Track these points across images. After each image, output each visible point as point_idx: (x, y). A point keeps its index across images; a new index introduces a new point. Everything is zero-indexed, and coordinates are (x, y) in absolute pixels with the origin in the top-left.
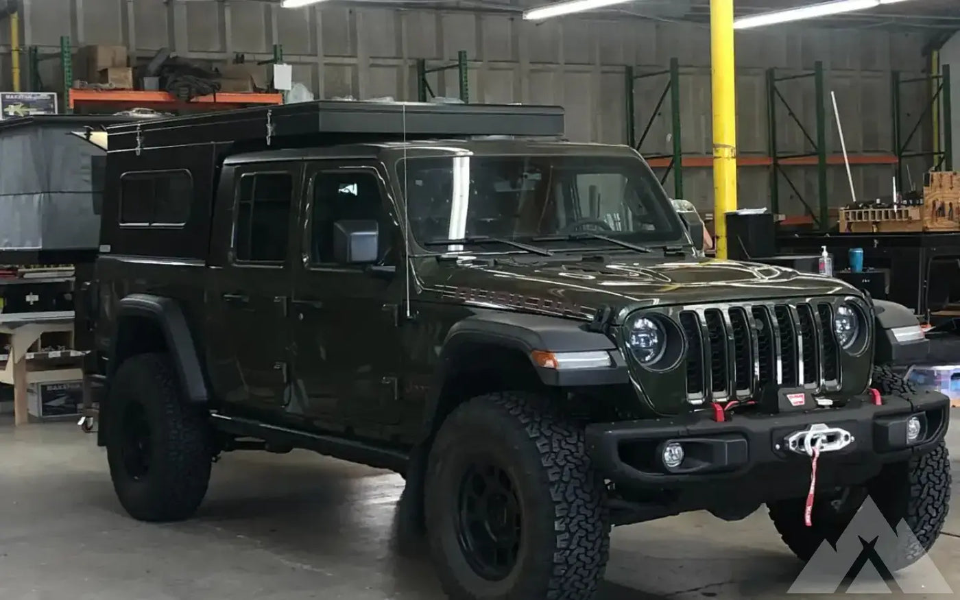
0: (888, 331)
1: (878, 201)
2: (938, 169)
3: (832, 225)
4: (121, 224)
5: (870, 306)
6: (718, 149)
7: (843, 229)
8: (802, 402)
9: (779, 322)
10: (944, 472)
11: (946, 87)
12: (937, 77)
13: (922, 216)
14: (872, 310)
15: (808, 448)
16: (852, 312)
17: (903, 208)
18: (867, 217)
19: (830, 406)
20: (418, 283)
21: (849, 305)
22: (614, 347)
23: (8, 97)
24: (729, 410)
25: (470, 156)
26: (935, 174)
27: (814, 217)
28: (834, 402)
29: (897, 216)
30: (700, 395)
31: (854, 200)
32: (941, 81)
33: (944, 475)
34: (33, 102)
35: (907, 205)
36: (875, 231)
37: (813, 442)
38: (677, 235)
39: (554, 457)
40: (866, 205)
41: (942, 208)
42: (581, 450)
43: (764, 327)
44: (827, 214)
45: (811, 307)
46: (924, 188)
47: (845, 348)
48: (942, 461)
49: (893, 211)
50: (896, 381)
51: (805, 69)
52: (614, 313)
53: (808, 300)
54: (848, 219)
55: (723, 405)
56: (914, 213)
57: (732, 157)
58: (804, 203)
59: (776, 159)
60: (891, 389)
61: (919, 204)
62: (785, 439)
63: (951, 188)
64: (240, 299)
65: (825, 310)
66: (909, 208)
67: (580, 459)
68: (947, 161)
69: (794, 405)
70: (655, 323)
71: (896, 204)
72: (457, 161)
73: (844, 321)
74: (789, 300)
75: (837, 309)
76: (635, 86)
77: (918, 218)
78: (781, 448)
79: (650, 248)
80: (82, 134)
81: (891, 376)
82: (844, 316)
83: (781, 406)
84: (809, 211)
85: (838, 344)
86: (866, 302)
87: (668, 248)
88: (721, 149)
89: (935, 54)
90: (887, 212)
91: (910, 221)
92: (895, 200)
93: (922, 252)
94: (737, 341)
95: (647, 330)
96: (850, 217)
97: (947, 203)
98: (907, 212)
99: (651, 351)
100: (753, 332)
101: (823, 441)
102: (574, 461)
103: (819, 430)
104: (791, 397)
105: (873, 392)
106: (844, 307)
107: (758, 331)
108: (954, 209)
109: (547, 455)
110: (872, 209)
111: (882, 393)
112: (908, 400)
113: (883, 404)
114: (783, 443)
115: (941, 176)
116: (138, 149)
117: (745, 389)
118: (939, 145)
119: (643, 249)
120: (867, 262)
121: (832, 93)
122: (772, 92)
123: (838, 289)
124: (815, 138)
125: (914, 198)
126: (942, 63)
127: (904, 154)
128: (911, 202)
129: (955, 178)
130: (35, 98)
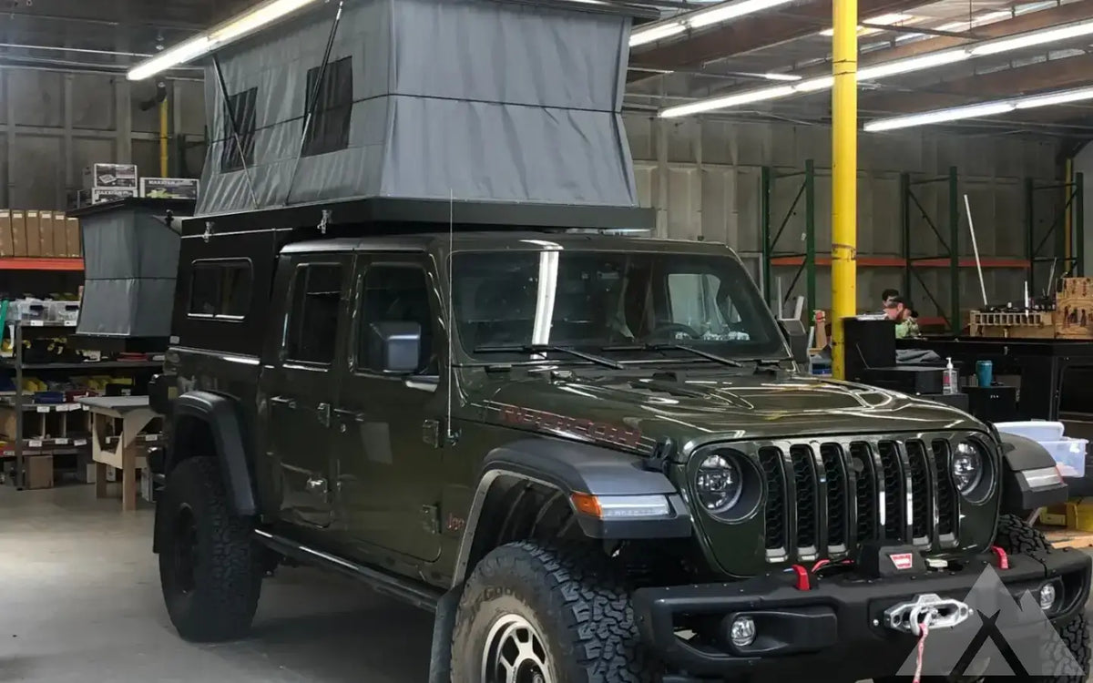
0: (1017, 475)
1: (1010, 305)
2: (1070, 275)
3: (962, 327)
4: (190, 315)
5: (997, 443)
6: (836, 249)
7: (973, 334)
8: (909, 564)
9: (883, 462)
10: (1082, 645)
11: (1079, 193)
12: (1071, 185)
13: (1053, 321)
14: (999, 448)
15: (915, 626)
16: (975, 449)
17: (1035, 313)
18: (998, 321)
19: (944, 568)
20: (462, 396)
21: (971, 441)
22: (674, 490)
23: (150, 182)
24: (818, 573)
25: (559, 251)
26: (1068, 280)
27: (945, 318)
28: (949, 563)
29: (1028, 320)
30: (782, 551)
31: (986, 303)
32: (1074, 188)
33: (1082, 650)
34: (176, 188)
35: (1040, 310)
36: (1006, 336)
37: (921, 617)
38: (774, 347)
39: (594, 628)
40: (997, 309)
41: (1074, 315)
42: (630, 617)
43: (865, 469)
44: (959, 317)
45: (923, 444)
46: (1057, 293)
47: (964, 493)
48: (1080, 632)
49: (1024, 316)
50: (1027, 532)
51: (939, 174)
52: (677, 447)
53: (919, 435)
54: (979, 322)
55: (809, 565)
56: (1046, 318)
57: (852, 259)
58: (935, 303)
59: (909, 260)
60: (1020, 542)
61: (1051, 310)
62: (886, 612)
63: (1084, 295)
64: (287, 403)
65: (941, 447)
66: (1042, 314)
67: (628, 630)
68: (1078, 267)
69: (898, 568)
70: (728, 461)
71: (1027, 308)
72: (545, 256)
73: (965, 461)
74: (897, 435)
75: (957, 446)
76: (771, 187)
77: (1048, 325)
78: (880, 623)
79: (739, 362)
80: (163, 218)
81: (1020, 525)
82: (965, 454)
83: (882, 569)
84: (941, 313)
85: (956, 489)
86: (991, 438)
87: (763, 361)
88: (839, 250)
89: (1069, 161)
90: (1018, 317)
91: (1042, 326)
92: (1027, 305)
93: (1054, 361)
94: (830, 484)
95: (718, 469)
96: (981, 320)
97: (1080, 309)
98: (1038, 317)
99: (723, 494)
100: (850, 473)
101: (934, 617)
102: (620, 632)
103: (927, 602)
104: (895, 558)
105: (997, 551)
106: (965, 443)
107: (857, 473)
108: (1087, 315)
109: (585, 625)
110: (1003, 313)
111: (1009, 550)
112: (1041, 562)
113: (1010, 567)
114: (882, 617)
115: (1074, 282)
116: (207, 235)
117: (839, 544)
118: (1071, 250)
119: (732, 362)
120: (996, 371)
121: (966, 197)
122: (906, 194)
123: (959, 421)
124: (948, 240)
125: (1046, 303)
126: (1075, 172)
127: (1037, 259)
128: (1043, 307)
129: (1088, 285)
130: (178, 184)
